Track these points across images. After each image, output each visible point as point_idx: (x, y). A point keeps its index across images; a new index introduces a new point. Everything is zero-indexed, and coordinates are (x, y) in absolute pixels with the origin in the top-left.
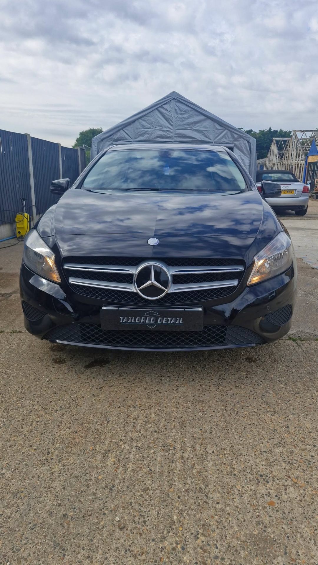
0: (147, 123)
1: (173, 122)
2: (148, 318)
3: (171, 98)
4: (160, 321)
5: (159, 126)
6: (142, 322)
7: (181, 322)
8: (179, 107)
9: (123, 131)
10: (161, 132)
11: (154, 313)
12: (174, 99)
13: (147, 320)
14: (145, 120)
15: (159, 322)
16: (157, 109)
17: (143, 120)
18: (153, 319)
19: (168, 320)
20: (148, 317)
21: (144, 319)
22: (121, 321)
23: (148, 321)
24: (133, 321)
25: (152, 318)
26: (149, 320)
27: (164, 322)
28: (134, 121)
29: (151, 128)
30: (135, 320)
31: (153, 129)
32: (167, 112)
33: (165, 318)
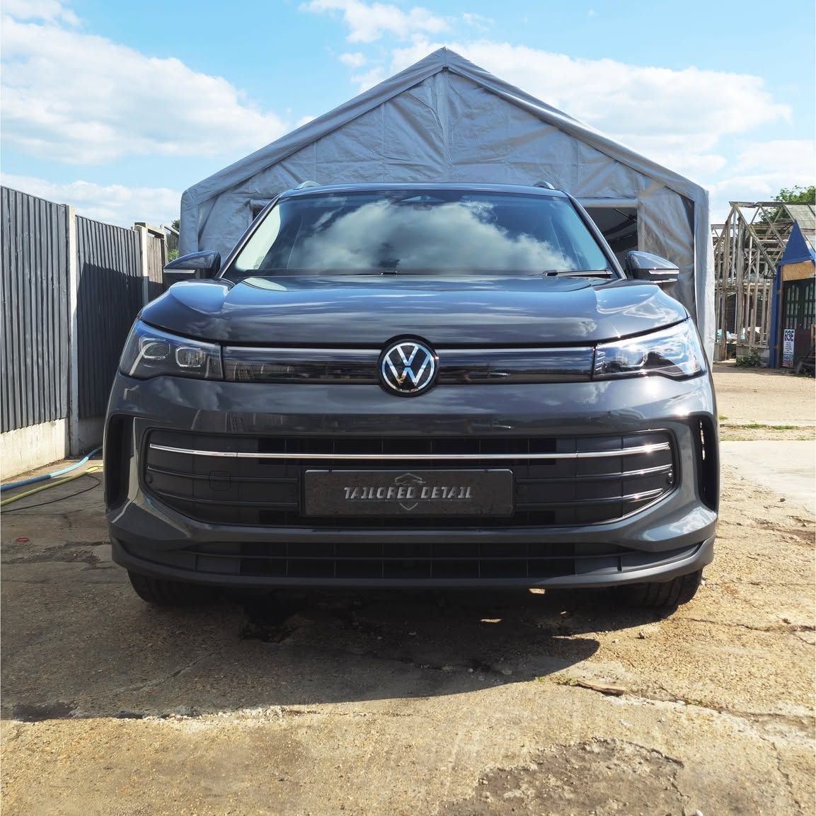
0: (362, 144)
1: (442, 141)
2: (400, 489)
3: (435, 69)
4: (425, 495)
5: (398, 152)
6: (388, 497)
7: (467, 496)
8: (464, 96)
9: (284, 167)
10: (406, 170)
11: (415, 479)
12: (445, 69)
13: (400, 492)
14: (353, 136)
15: (423, 496)
16: (390, 100)
17: (348, 135)
18: (412, 491)
19: (441, 492)
20: (401, 486)
21: (392, 491)
22: (347, 497)
23: (402, 495)
24: (370, 497)
25: (410, 489)
26: (403, 493)
27: (433, 496)
28: (317, 139)
29: (374, 159)
30: (375, 493)
31: (380, 163)
32: (423, 111)
33: (435, 489)
